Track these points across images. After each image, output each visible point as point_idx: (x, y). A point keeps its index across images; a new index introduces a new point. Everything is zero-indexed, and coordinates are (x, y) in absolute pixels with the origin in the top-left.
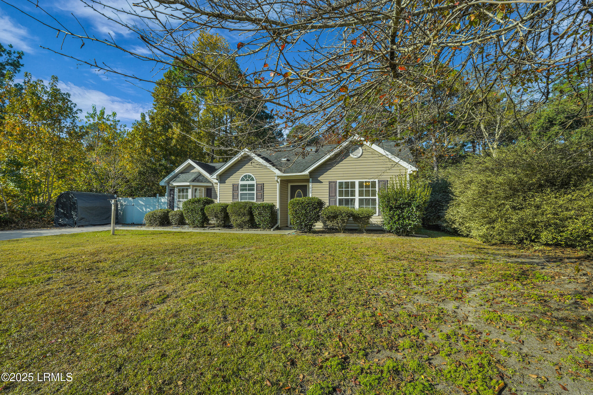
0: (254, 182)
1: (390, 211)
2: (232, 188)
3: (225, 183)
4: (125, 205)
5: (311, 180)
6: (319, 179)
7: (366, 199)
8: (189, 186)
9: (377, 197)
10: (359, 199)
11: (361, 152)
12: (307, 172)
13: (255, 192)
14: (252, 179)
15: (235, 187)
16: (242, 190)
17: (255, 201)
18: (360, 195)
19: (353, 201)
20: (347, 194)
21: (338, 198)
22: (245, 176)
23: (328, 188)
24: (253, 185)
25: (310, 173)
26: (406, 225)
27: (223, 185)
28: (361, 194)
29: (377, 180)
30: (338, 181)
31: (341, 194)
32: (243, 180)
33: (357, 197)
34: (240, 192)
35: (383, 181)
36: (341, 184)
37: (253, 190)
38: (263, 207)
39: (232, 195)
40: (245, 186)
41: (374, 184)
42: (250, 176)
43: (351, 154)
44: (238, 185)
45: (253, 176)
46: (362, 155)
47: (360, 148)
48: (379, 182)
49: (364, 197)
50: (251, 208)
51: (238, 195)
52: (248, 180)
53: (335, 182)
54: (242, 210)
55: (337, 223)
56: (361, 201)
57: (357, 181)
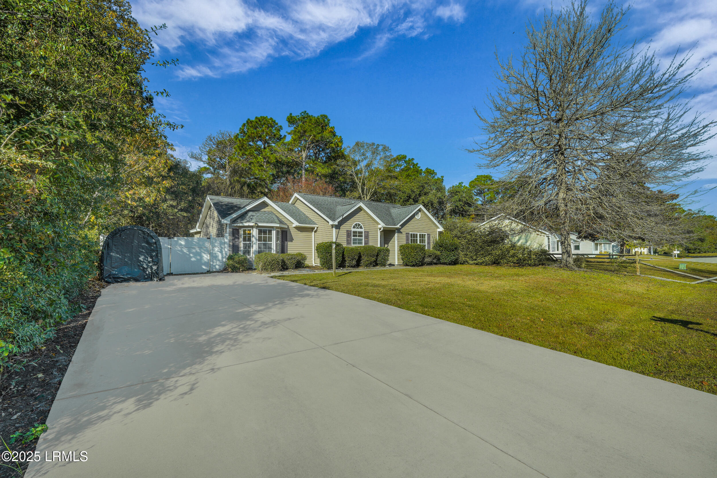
0: (363, 230)
3: (340, 229)
5: (397, 231)
6: (401, 230)
12: (398, 226)
13: (363, 238)
14: (361, 228)
15: (349, 233)
16: (354, 236)
17: (363, 245)
20: (414, 241)
22: (356, 225)
23: (405, 237)
24: (361, 232)
27: (338, 231)
31: (411, 241)
32: (354, 227)
34: (352, 238)
35: (429, 234)
37: (361, 236)
39: (346, 239)
40: (356, 232)
42: (359, 225)
43: (416, 217)
44: (351, 231)
45: (361, 225)
46: (420, 217)
47: (421, 213)
48: (427, 235)
51: (351, 240)
52: (358, 228)
53: (409, 233)
57: (418, 234)
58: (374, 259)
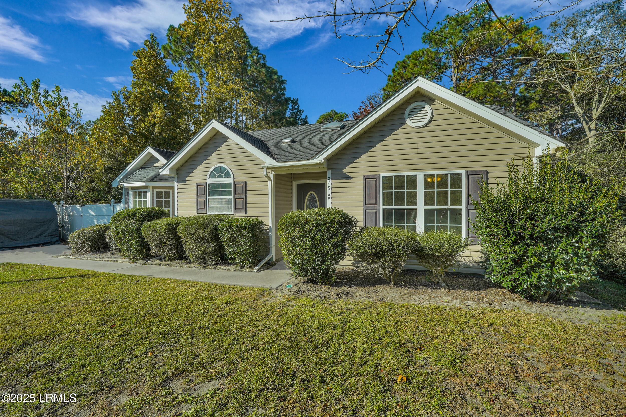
0: (230, 180)
1: (514, 243)
2: (195, 190)
3: (185, 181)
4: (73, 215)
5: (329, 173)
6: (345, 171)
7: (439, 211)
8: (147, 187)
9: (463, 207)
10: (425, 210)
11: (429, 114)
12: (320, 159)
13: (232, 197)
14: (228, 175)
15: (200, 190)
16: (211, 194)
17: (230, 213)
18: (426, 204)
19: (412, 213)
20: (400, 199)
21: (382, 207)
22: (216, 170)
23: (362, 189)
24: (229, 185)
25: (329, 160)
26: (559, 281)
27: (181, 186)
28: (428, 200)
29: (463, 172)
30: (382, 175)
31: (388, 199)
32: (212, 176)
33: (421, 207)
34: (208, 198)
35: (476, 173)
36: (388, 180)
37: (229, 193)
38: (238, 226)
39: (195, 202)
40: (216, 186)
41: (456, 179)
42: (223, 170)
43: (408, 121)
44: (205, 185)
45: (228, 169)
46: (430, 121)
47: (427, 107)
48: (468, 175)
49: (436, 207)
50: (216, 228)
51: (205, 203)
52: (220, 177)
53: (376, 178)
54: (201, 232)
55: (384, 269)
56: (428, 214)
57: (420, 176)
58: (211, 247)
